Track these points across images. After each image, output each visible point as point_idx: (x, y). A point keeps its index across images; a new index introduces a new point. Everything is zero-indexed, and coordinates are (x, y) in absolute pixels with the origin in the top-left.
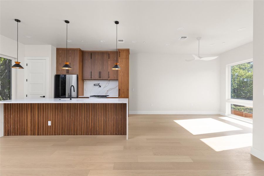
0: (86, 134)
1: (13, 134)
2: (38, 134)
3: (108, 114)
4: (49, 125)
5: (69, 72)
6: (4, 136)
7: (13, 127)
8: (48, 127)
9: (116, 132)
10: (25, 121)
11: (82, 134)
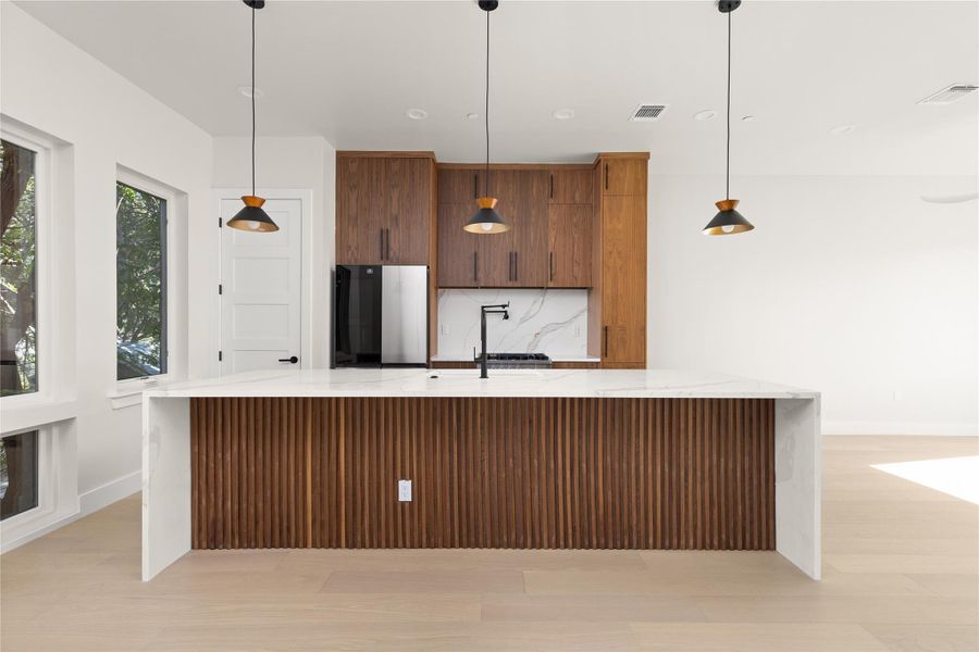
0: (578, 542)
1: (237, 542)
2: (350, 542)
3: (687, 450)
4: (401, 499)
5: (391, 253)
6: (193, 547)
7: (236, 507)
8: (399, 509)
9: (724, 536)
10: (292, 479)
11: (562, 543)
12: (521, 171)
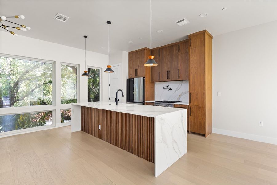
5: (138, 75)
7: (84, 124)
8: (99, 130)
12: (170, 46)
